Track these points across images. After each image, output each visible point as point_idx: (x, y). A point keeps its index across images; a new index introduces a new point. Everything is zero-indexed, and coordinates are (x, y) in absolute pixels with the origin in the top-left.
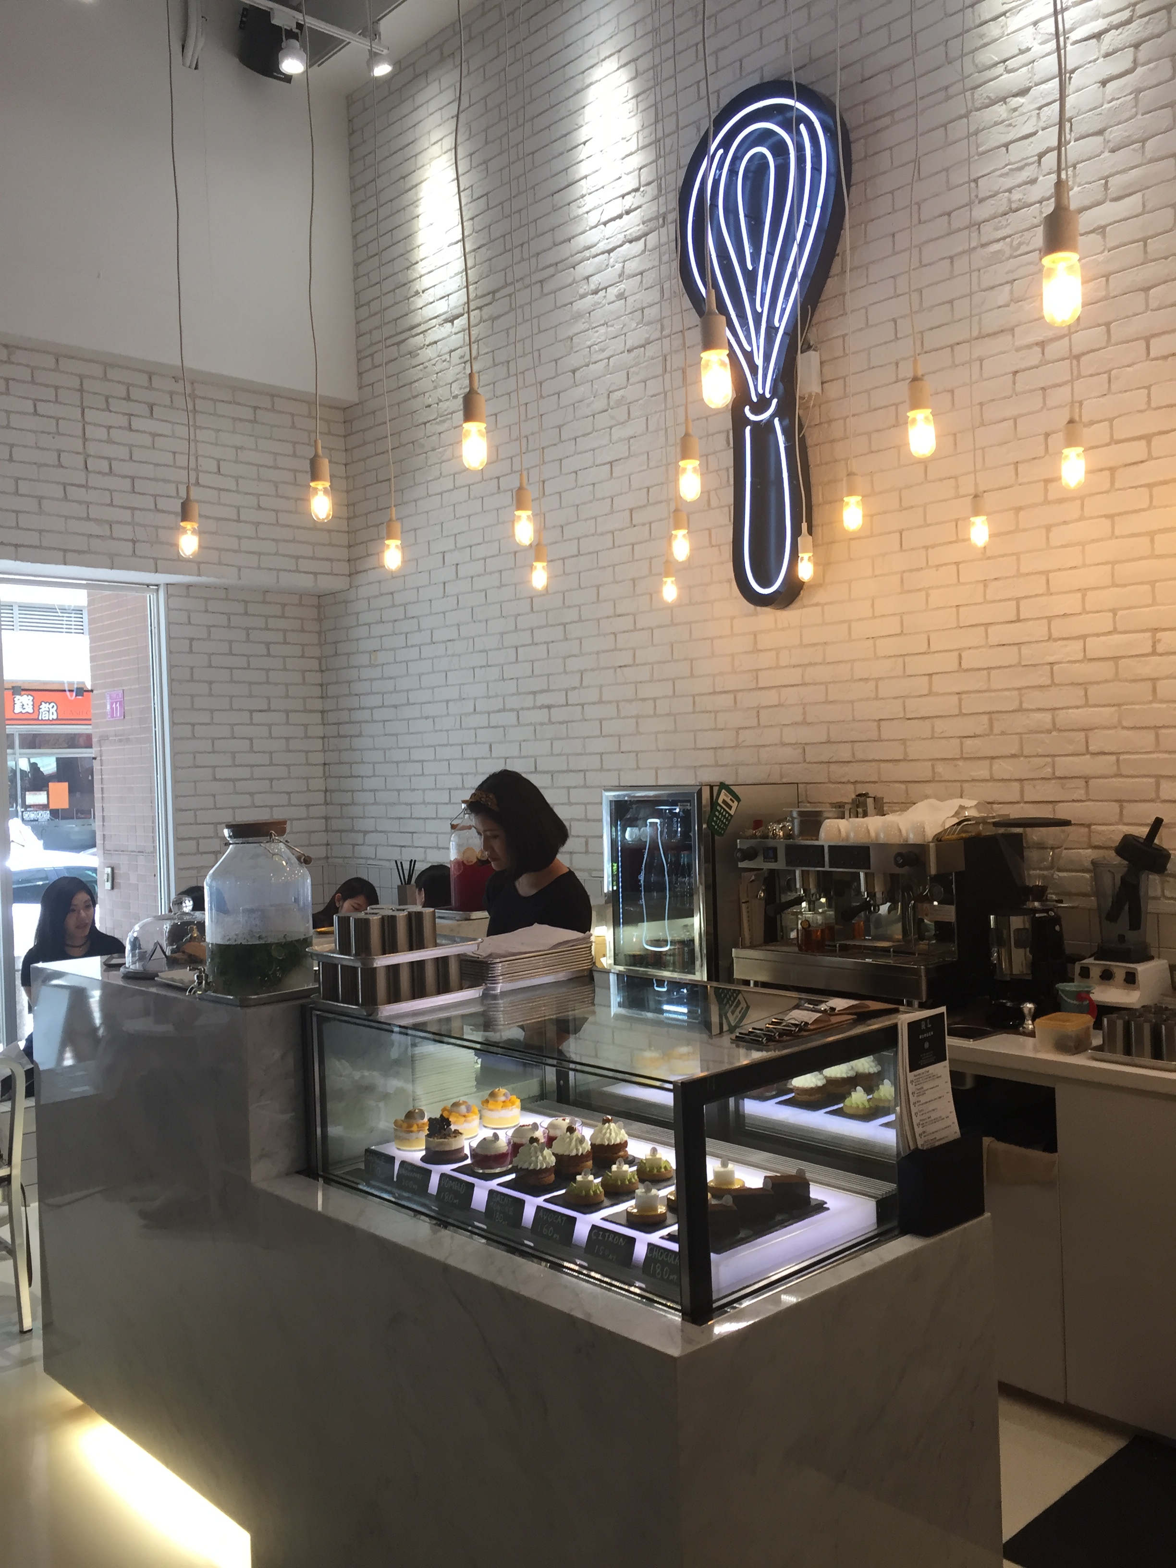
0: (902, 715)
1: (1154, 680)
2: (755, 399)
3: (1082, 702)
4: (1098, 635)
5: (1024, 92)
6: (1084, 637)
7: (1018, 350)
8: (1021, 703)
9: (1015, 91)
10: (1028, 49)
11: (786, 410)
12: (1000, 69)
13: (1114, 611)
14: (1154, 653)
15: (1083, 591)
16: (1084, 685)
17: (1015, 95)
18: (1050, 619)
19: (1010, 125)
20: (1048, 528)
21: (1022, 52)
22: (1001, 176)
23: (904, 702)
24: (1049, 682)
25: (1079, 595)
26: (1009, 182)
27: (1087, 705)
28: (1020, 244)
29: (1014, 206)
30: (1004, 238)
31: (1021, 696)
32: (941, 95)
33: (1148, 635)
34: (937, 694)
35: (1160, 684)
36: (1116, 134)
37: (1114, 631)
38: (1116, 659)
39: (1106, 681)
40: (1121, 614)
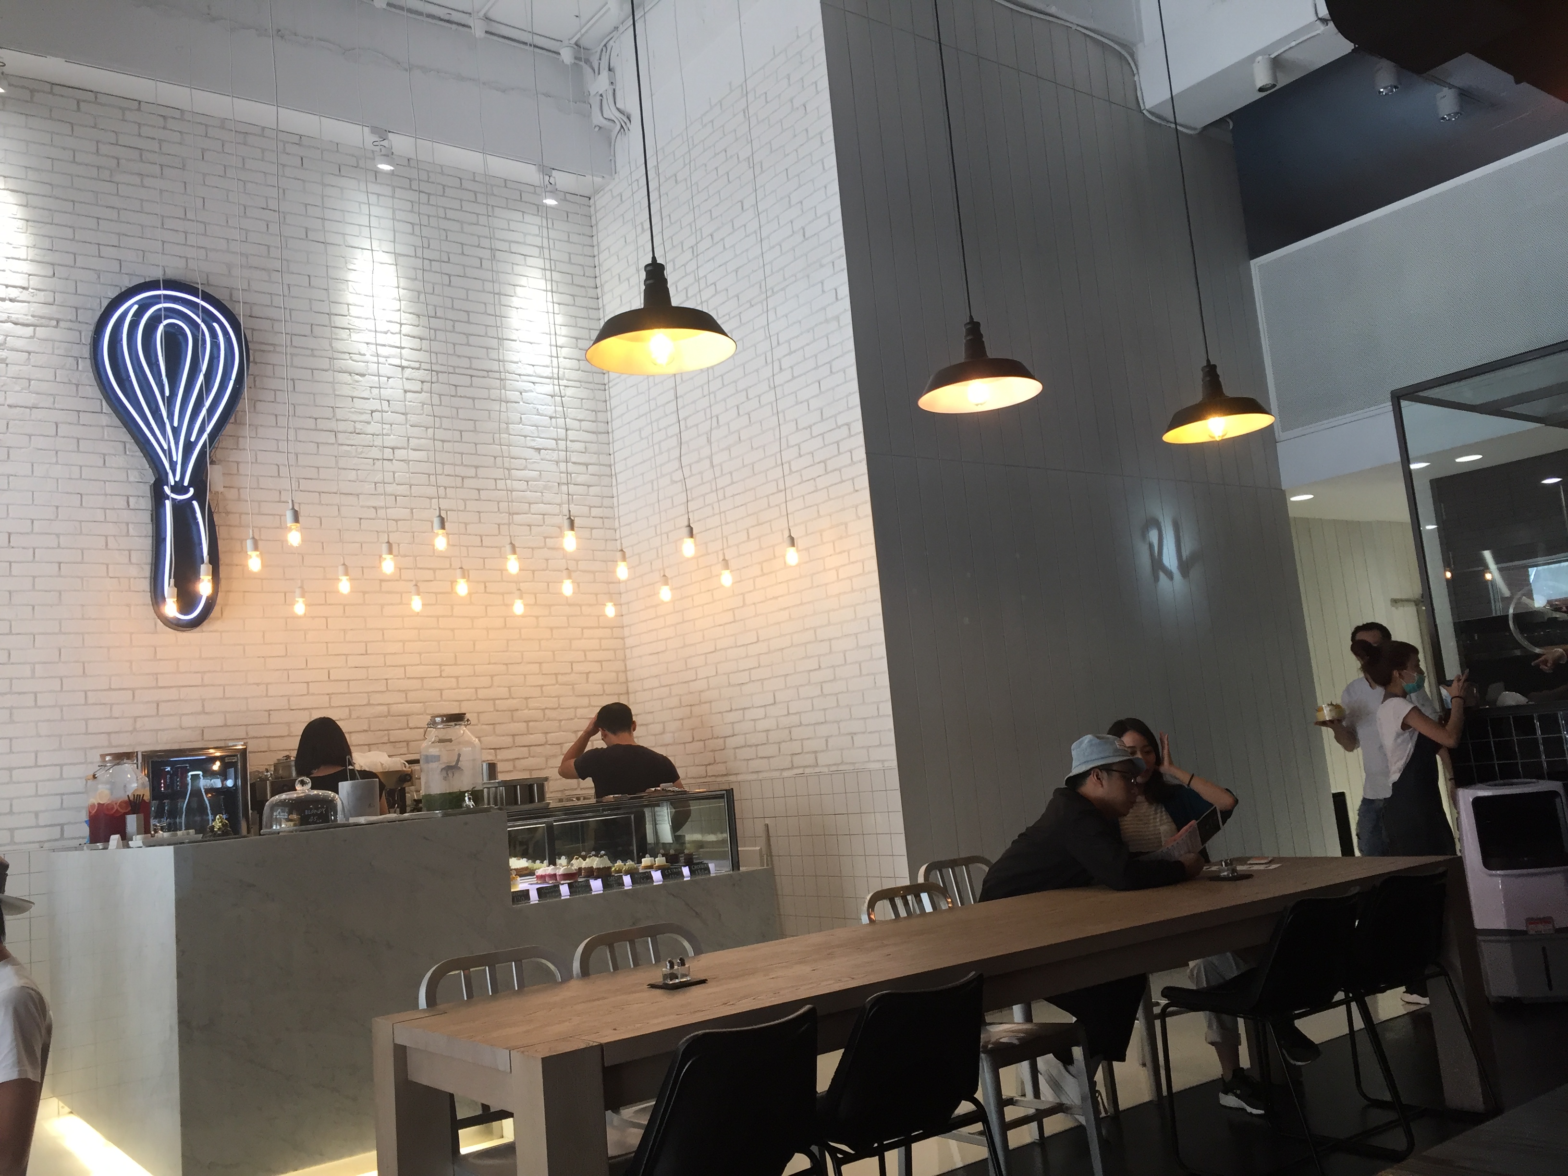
1: (441, 690)
2: (173, 483)
3: (404, 700)
5: (363, 375)
6: (405, 666)
7: (362, 507)
8: (369, 700)
9: (357, 372)
10: (364, 355)
11: (200, 496)
12: (347, 356)
13: (420, 654)
14: (441, 676)
15: (404, 642)
16: (406, 692)
17: (357, 374)
18: (385, 655)
19: (355, 388)
20: (382, 606)
21: (360, 354)
22: (349, 412)
23: (289, 700)
24: (385, 689)
25: (401, 644)
26: (354, 417)
27: (407, 702)
28: (362, 452)
29: (357, 431)
30: (352, 445)
31: (368, 696)
32: (309, 352)
33: (438, 667)
34: (313, 694)
35: (444, 692)
36: (412, 418)
37: (421, 664)
38: (422, 678)
39: (417, 690)
40: (423, 655)
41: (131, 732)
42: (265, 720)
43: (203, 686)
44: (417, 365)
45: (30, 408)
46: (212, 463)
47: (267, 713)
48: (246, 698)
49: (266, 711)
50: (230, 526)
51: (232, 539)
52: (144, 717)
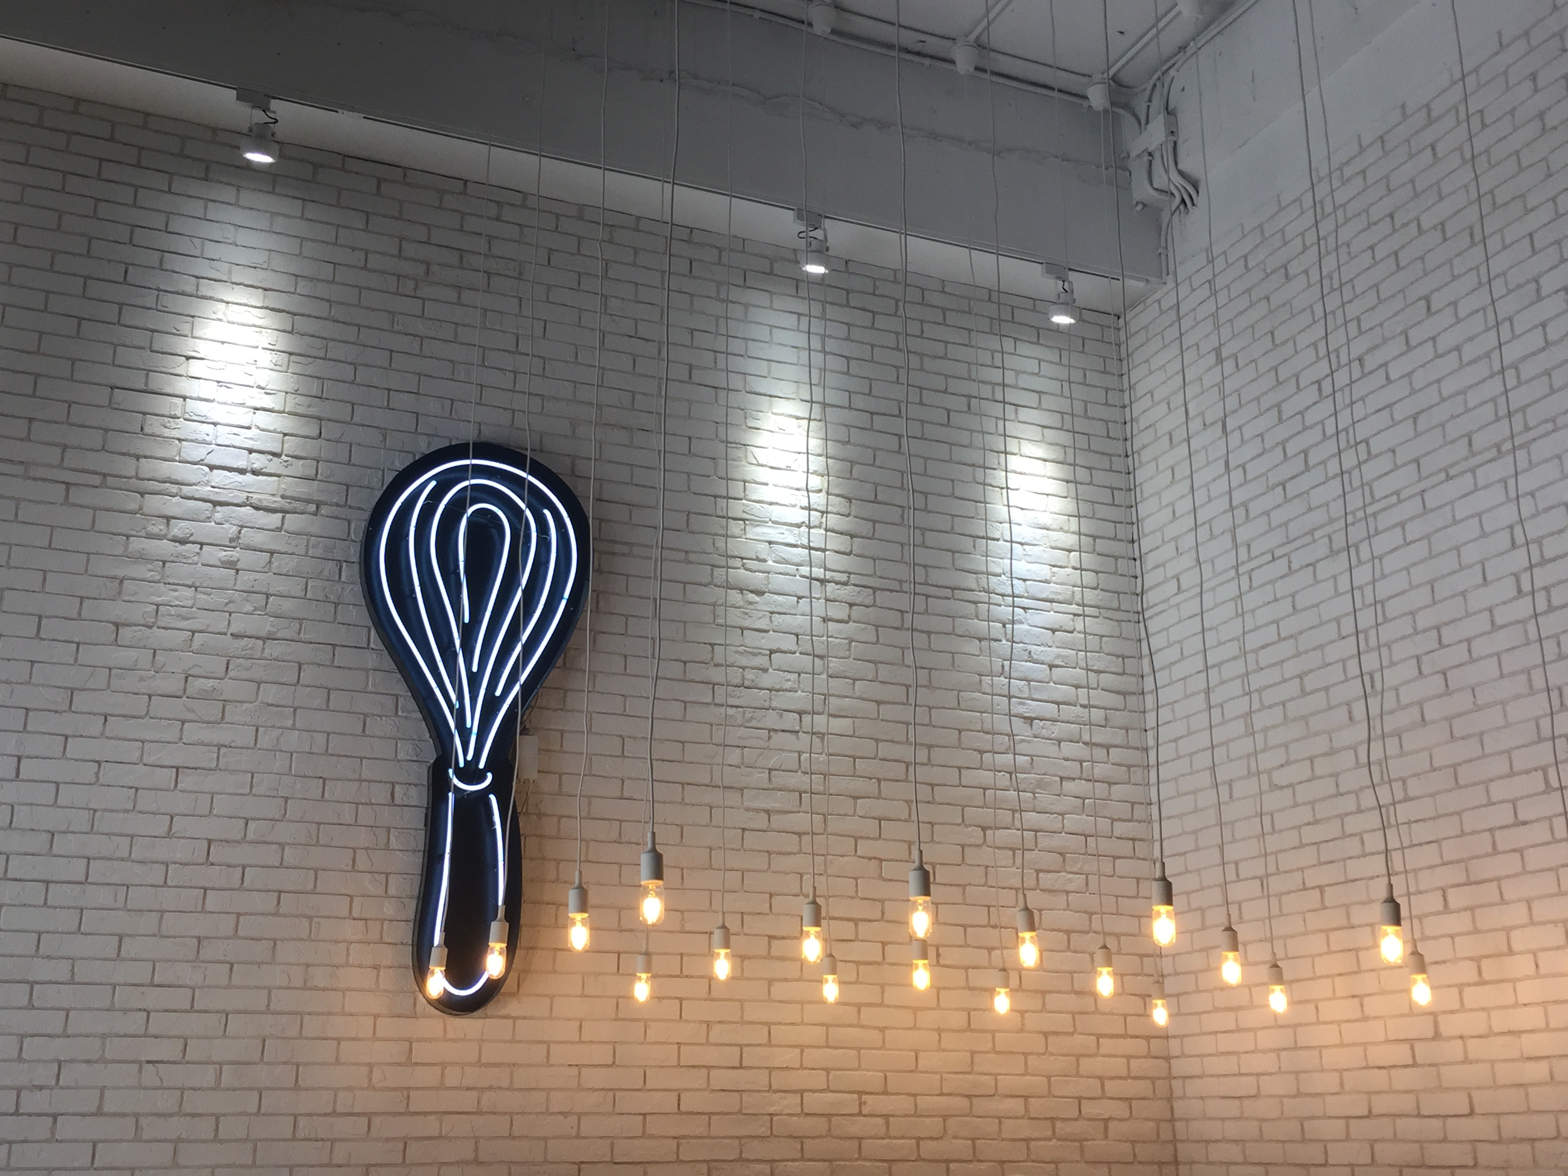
1: (860, 1139)
2: (462, 764)
4: (813, 1091)
5: (760, 593)
7: (747, 810)
9: (751, 588)
10: (765, 561)
11: (501, 787)
12: (738, 563)
13: (827, 1070)
14: (860, 1114)
15: (802, 1048)
16: (801, 1139)
17: (752, 592)
18: (771, 1069)
19: (746, 614)
20: (770, 982)
21: (758, 559)
22: (736, 652)
25: (798, 1051)
26: (744, 661)
28: (752, 718)
29: (747, 683)
30: (737, 707)
32: (681, 556)
33: (855, 1096)
36: (835, 664)
40: (833, 1074)
43: (479, 1113)
44: (843, 577)
45: (264, 639)
46: (524, 731)
50: (541, 836)
51: (544, 859)
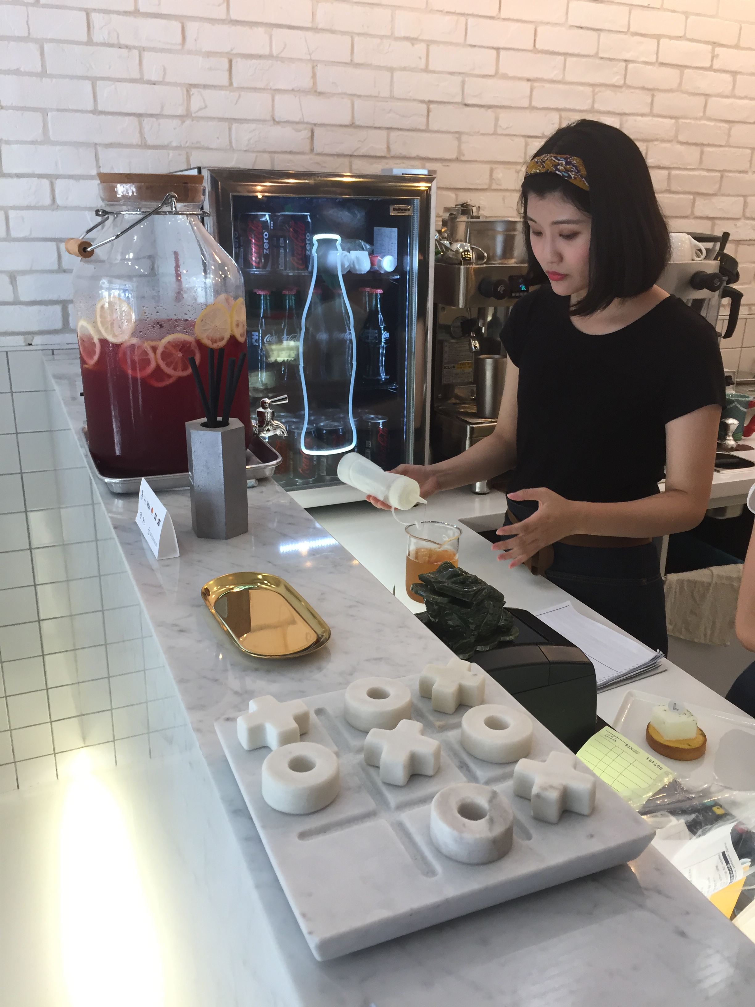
0: (458, 99)
3: (647, 110)
6: (658, 37)
8: (594, 101)
23: (463, 83)
24: (622, 82)
27: (651, 114)
31: (594, 94)
34: (505, 77)
35: (711, 101)
39: (671, 91)
41: (182, 118)
42: (420, 122)
47: (424, 106)
48: (391, 70)
49: (422, 102)
52: (205, 87)
